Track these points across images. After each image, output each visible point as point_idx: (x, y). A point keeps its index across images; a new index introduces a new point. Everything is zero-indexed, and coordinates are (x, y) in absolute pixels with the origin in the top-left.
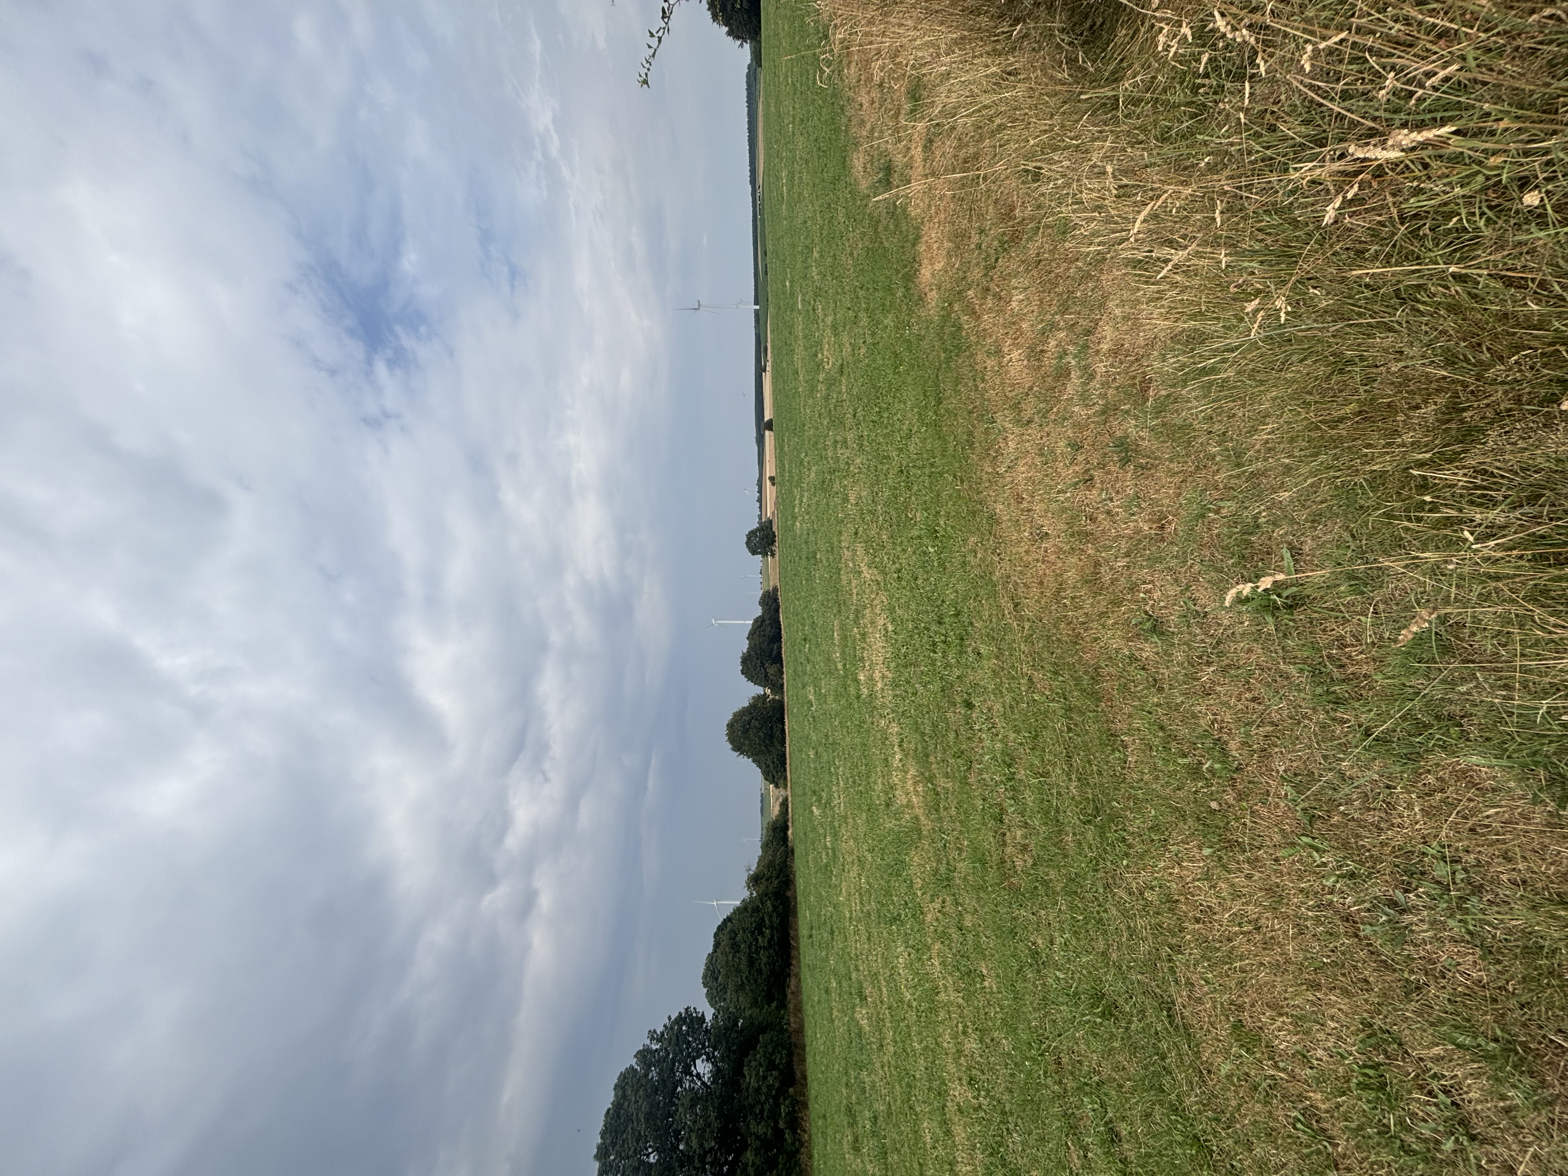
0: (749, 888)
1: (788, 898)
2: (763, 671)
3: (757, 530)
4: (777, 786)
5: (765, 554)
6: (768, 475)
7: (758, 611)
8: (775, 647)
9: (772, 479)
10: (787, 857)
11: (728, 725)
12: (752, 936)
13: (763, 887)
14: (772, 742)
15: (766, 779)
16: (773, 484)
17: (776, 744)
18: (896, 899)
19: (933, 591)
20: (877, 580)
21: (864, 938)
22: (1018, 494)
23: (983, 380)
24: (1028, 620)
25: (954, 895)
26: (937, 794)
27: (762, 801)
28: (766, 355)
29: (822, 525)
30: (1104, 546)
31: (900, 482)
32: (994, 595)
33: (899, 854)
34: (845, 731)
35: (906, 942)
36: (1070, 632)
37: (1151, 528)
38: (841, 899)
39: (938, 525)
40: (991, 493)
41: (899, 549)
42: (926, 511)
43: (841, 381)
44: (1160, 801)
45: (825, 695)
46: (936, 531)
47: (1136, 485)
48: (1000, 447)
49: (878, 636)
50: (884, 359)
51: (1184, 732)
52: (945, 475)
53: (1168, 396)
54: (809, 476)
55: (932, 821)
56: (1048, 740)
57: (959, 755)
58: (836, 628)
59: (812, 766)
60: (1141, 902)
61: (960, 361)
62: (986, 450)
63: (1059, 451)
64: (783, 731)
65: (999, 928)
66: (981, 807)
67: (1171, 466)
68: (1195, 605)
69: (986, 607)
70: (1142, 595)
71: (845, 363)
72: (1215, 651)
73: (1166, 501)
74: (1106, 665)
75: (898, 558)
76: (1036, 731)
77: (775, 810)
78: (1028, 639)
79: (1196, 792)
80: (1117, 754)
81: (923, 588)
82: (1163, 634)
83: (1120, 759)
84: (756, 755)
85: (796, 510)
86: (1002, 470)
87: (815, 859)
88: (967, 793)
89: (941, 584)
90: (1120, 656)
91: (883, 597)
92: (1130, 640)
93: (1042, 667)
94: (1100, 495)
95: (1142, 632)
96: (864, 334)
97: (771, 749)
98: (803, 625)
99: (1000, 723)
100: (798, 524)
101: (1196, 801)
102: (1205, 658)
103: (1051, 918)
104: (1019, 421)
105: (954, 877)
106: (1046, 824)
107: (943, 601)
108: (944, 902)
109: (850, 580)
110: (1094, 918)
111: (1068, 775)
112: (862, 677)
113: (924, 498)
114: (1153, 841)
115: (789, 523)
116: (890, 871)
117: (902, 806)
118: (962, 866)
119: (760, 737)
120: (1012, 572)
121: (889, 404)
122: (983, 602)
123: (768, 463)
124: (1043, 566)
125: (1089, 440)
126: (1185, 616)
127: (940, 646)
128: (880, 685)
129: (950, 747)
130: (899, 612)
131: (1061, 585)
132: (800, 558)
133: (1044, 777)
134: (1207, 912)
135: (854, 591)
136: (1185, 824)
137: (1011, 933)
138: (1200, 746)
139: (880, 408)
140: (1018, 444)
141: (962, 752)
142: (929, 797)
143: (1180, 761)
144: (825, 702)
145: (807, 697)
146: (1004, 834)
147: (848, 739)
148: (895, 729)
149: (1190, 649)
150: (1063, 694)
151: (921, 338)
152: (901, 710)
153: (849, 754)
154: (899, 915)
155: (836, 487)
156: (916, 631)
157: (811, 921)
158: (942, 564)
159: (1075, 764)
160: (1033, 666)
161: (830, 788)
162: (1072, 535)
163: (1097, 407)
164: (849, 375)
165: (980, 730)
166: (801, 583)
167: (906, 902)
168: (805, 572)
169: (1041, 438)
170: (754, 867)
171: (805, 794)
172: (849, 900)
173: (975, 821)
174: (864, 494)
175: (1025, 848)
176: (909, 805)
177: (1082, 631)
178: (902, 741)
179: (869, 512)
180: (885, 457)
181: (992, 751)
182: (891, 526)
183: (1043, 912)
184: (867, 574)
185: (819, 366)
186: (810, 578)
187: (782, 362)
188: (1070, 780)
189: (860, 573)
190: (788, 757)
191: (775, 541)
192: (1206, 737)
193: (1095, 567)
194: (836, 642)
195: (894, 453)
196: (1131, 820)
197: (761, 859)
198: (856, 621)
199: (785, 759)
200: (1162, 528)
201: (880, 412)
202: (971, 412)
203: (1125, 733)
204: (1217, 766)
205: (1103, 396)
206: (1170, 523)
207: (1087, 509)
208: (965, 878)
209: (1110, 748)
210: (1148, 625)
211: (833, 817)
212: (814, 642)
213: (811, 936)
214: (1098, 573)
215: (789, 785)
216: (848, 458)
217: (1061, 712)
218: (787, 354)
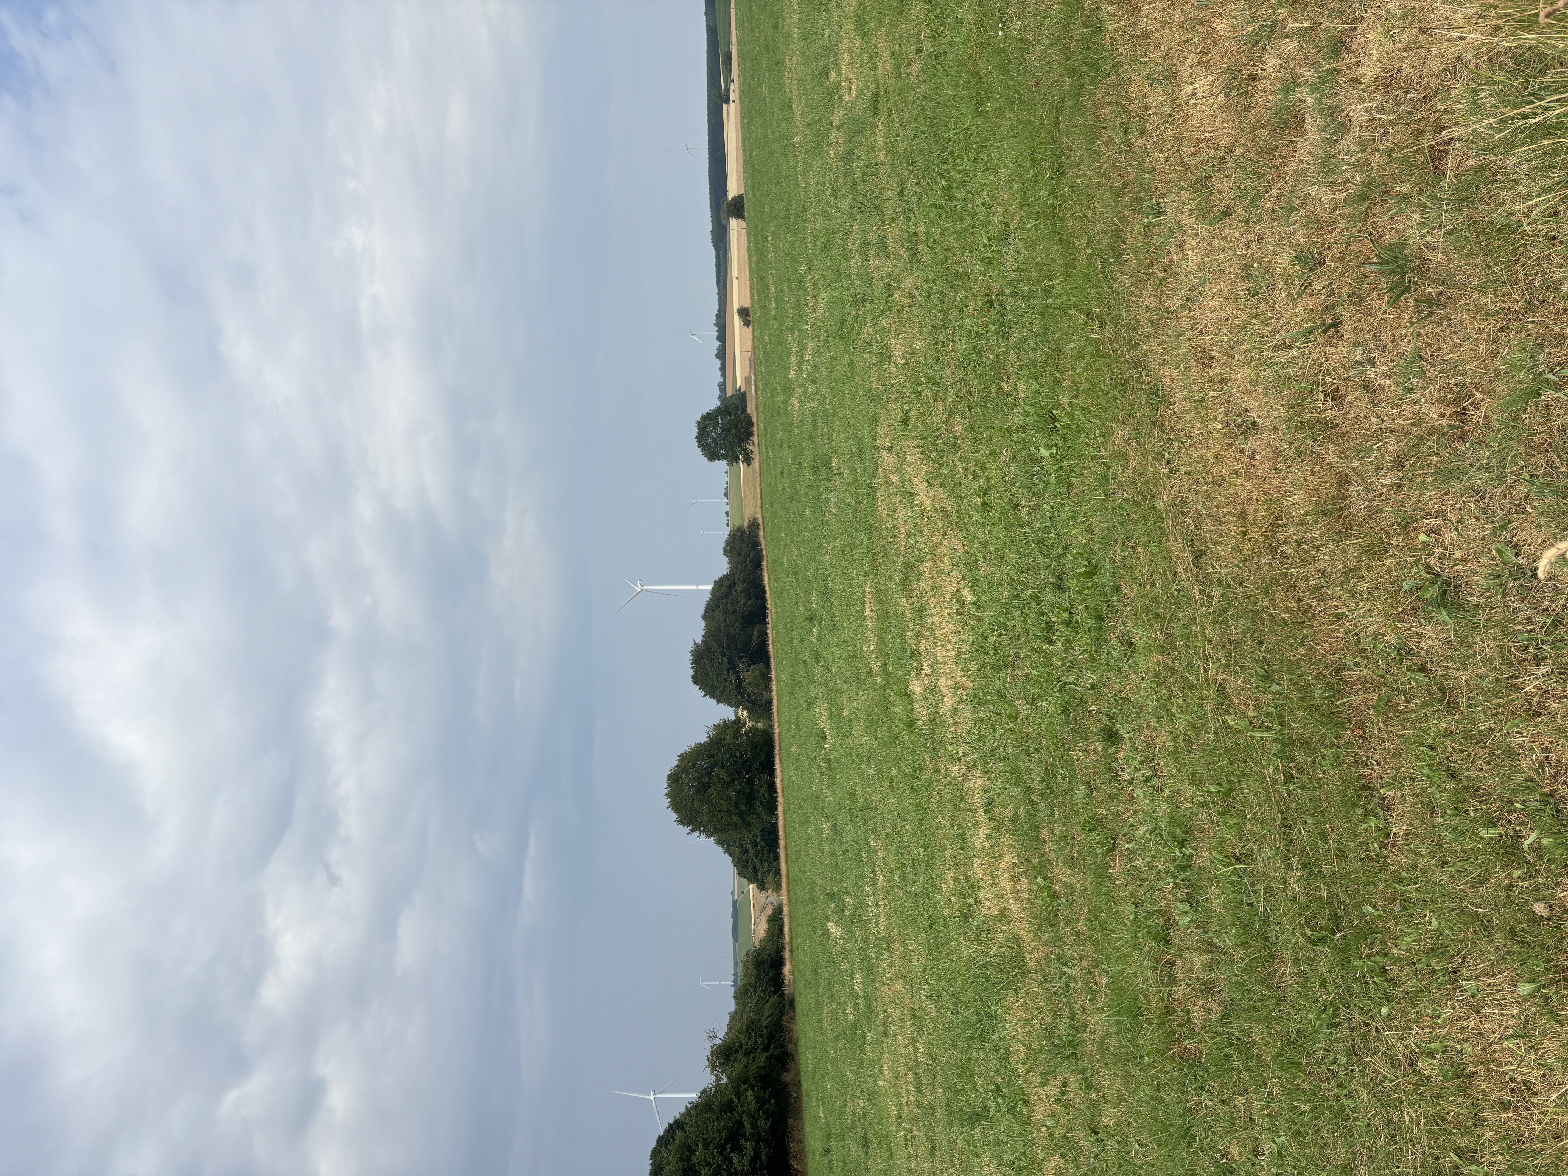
0: (713, 1068)
1: (786, 1085)
2: (733, 677)
3: (718, 412)
4: (762, 887)
5: (733, 459)
6: (736, 306)
7: (722, 567)
8: (756, 633)
9: (744, 313)
10: (782, 1013)
11: (670, 778)
12: (721, 1153)
13: (738, 1067)
14: (752, 807)
15: (741, 874)
16: (747, 323)
17: (760, 810)
18: (980, 1081)
19: (1048, 530)
20: (944, 510)
21: (923, 1150)
22: (1203, 351)
23: (1142, 132)
24: (1220, 582)
25: (1083, 1072)
26: (1054, 896)
27: (735, 915)
28: (729, 70)
29: (841, 404)
30: (1358, 449)
31: (987, 324)
32: (1160, 536)
33: (985, 1004)
34: (886, 785)
35: (998, 1157)
36: (1293, 605)
37: (1443, 416)
38: (881, 1083)
39: (1058, 405)
40: (1156, 347)
41: (984, 449)
42: (1036, 379)
43: (874, 126)
44: (1448, 904)
45: (850, 721)
46: (1054, 418)
47: (1419, 335)
48: (1172, 261)
49: (946, 612)
50: (957, 86)
51: (1492, 781)
52: (1072, 312)
53: (1481, 168)
54: (814, 308)
55: (1045, 944)
56: (1251, 797)
57: (1094, 825)
58: (868, 598)
59: (827, 849)
60: (1412, 1078)
61: (1099, 94)
62: (1148, 266)
63: (1278, 271)
64: (772, 786)
65: (1164, 1128)
66: (1131, 917)
67: (1483, 300)
68: (1517, 555)
69: (1144, 559)
70: (1423, 537)
71: (882, 91)
72: (1551, 638)
73: (1471, 366)
74: (1356, 664)
75: (984, 468)
76: (1230, 782)
77: (760, 929)
78: (1218, 617)
79: (1510, 887)
80: (1373, 821)
81: (1030, 524)
82: (1459, 607)
83: (1377, 829)
84: (722, 831)
85: (792, 375)
86: (1175, 303)
87: (833, 1015)
88: (1108, 894)
89: (1064, 516)
90: (1381, 646)
91: (955, 540)
92: (1398, 617)
93: (1243, 667)
94: (1351, 353)
95: (1420, 604)
96: (918, 34)
97: (749, 819)
98: (808, 592)
99: (1167, 767)
100: (795, 401)
101: (1509, 902)
102: (1531, 650)
103: (1255, 1108)
104: (1208, 212)
105: (1084, 1041)
106: (1245, 945)
107: (1066, 549)
108: (1065, 1084)
109: (895, 511)
110: (1330, 1108)
111: (1285, 858)
112: (916, 688)
113: (1032, 355)
114: (1434, 972)
115: (780, 399)
116: (969, 1033)
117: (991, 918)
118: (1098, 1021)
119: (729, 798)
120: (1191, 495)
121: (967, 174)
122: (1140, 549)
123: (735, 282)
124: (1248, 485)
125: (1335, 251)
126: (1499, 576)
127: (1060, 631)
128: (949, 702)
129: (1076, 812)
130: (985, 568)
131: (1278, 518)
132: (801, 467)
133: (1243, 862)
134: (1521, 1091)
135: (902, 529)
136: (1489, 943)
137: (1184, 1136)
138: (1518, 805)
139: (948, 180)
140: (1206, 255)
141: (1099, 821)
142: (1039, 903)
143: (1483, 832)
144: (850, 733)
145: (814, 725)
146: (1172, 964)
147: (892, 800)
148: (977, 780)
149: (1505, 635)
150: (1279, 716)
151: (1025, 46)
152: (988, 746)
153: (894, 828)
154: (986, 1109)
155: (868, 330)
156: (1015, 603)
157: (827, 1123)
158: (1064, 480)
159: (1298, 840)
160: (1227, 665)
161: (860, 892)
162: (1300, 427)
163: (1352, 189)
164: (890, 114)
165: (1131, 782)
166: (803, 515)
167: (997, 1086)
168: (810, 492)
169: (1247, 245)
170: (722, 1032)
171: (813, 900)
172: (895, 1085)
173: (1120, 940)
174: (919, 345)
175: (1207, 988)
176: (1004, 916)
177: (1314, 604)
178: (991, 803)
179: (930, 380)
180: (958, 276)
181: (1151, 817)
182: (970, 408)
183: (1241, 1099)
184: (925, 498)
185: (832, 94)
186: (818, 505)
187: (759, 85)
188: (1289, 867)
189: (912, 495)
190: (781, 833)
191: (751, 434)
192: (1530, 790)
193: (1340, 486)
194: (869, 623)
195: (978, 268)
196: (1396, 938)
197: (734, 1017)
198: (905, 586)
199: (777, 838)
200: (1463, 414)
201: (949, 188)
202: (1118, 194)
203: (1389, 784)
204: (1547, 841)
205: (1362, 166)
206: (1476, 405)
207: (1328, 379)
208: (1102, 1040)
209: (1359, 811)
210: (1432, 592)
211: (866, 941)
212: (827, 624)
213: (827, 1151)
214: (1346, 498)
215: (784, 884)
216: (889, 275)
217: (1276, 747)
218: (769, 69)
